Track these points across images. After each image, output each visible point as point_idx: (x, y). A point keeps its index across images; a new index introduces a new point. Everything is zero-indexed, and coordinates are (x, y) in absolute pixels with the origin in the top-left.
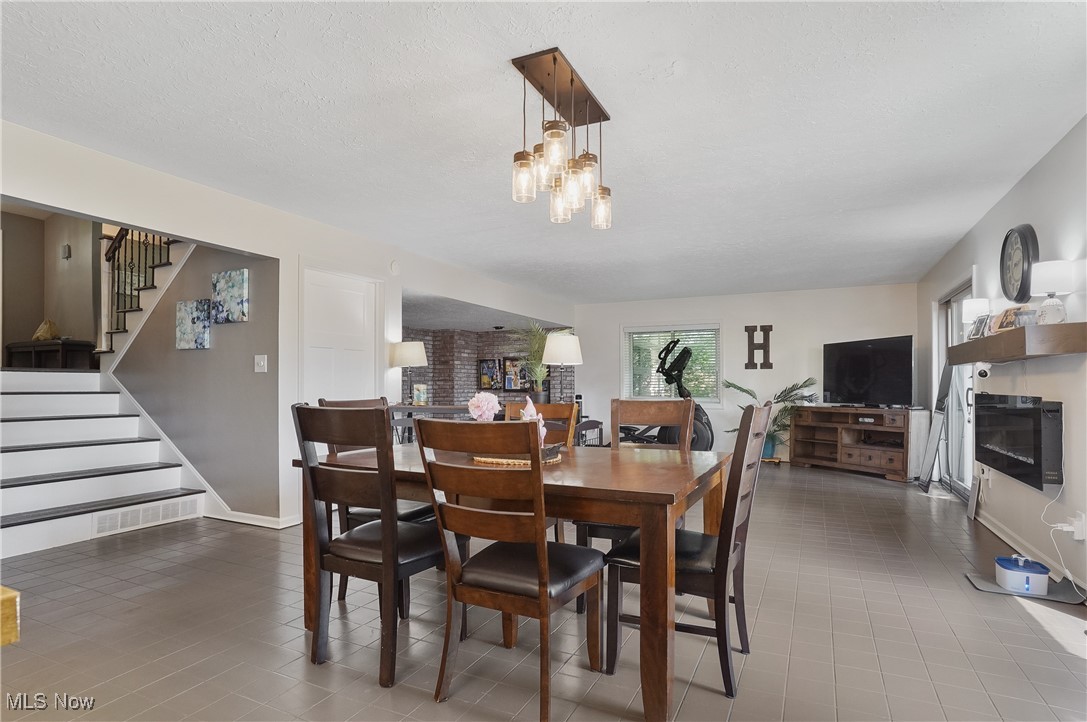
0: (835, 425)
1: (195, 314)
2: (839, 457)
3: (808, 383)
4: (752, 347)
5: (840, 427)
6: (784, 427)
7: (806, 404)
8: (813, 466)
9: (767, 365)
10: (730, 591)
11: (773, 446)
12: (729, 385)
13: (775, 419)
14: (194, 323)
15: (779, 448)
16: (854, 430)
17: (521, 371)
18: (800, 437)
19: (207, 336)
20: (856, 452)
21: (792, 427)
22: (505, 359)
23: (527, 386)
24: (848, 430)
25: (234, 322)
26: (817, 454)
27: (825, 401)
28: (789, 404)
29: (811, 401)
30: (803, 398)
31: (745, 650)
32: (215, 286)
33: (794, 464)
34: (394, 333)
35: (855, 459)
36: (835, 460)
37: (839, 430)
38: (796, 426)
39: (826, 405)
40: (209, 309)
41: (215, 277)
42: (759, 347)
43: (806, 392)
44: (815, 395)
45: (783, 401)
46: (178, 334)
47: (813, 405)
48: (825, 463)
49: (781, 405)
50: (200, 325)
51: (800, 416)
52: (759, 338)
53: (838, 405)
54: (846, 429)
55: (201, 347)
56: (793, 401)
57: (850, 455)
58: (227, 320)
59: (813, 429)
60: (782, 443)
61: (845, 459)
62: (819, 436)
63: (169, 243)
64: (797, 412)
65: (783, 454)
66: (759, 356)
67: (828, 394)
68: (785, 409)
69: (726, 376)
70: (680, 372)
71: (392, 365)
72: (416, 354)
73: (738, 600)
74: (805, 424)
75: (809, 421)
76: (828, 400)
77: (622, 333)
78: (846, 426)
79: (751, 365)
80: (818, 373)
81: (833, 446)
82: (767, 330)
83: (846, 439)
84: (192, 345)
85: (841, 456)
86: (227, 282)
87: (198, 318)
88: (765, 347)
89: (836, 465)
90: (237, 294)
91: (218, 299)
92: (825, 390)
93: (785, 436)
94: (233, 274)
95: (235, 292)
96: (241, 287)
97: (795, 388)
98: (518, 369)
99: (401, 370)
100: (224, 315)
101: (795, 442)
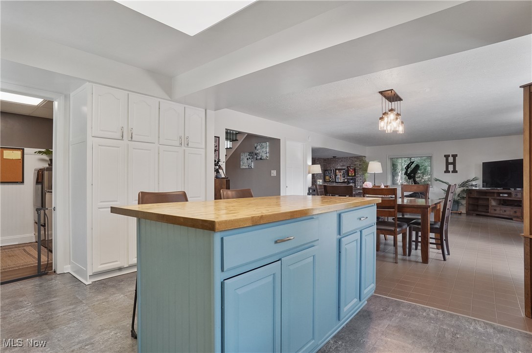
0: (488, 197)
1: (248, 157)
2: (490, 210)
3: (475, 179)
4: (448, 164)
5: (490, 198)
6: (463, 198)
7: (474, 188)
8: (477, 215)
9: (455, 171)
10: (444, 238)
11: (458, 206)
12: (437, 180)
13: (459, 194)
14: (248, 160)
15: (461, 207)
16: (497, 199)
17: (343, 174)
18: (471, 203)
19: (253, 164)
20: (498, 209)
21: (467, 198)
22: (336, 169)
23: (346, 180)
24: (494, 199)
25: (264, 159)
26: (479, 210)
27: (483, 187)
28: (465, 188)
29: (476, 187)
30: (472, 185)
31: (449, 254)
32: (256, 148)
33: (468, 214)
34: (310, 162)
35: (498, 212)
36: (488, 212)
37: (490, 199)
38: (469, 197)
39: (484, 188)
40: (253, 155)
41: (256, 145)
42: (451, 163)
43: (474, 183)
44: (478, 185)
45: (462, 187)
46: (241, 163)
47: (478, 188)
48: (483, 213)
49: (462, 189)
50: (250, 161)
51: (471, 193)
52: (451, 160)
53: (490, 188)
54: (493, 199)
55: (250, 168)
56: (467, 187)
57: (495, 210)
58: (261, 159)
59: (478, 199)
60: (462, 205)
61: (492, 211)
62: (481, 202)
63: (236, 133)
64: (469, 192)
65: (463, 210)
66: (451, 168)
67: (485, 184)
68: (464, 190)
69: (435, 176)
70: (415, 174)
71: (309, 173)
72: (317, 169)
73: (447, 241)
74: (473, 196)
75: (475, 195)
76: (485, 186)
77: (388, 159)
78: (494, 197)
79: (447, 171)
80: (480, 175)
81: (487, 206)
82: (454, 156)
83: (493, 203)
84: (247, 167)
85: (491, 210)
86: (261, 147)
87: (249, 158)
88: (454, 164)
89: (488, 214)
90: (264, 151)
91: (257, 152)
92: (483, 182)
93: (464, 202)
94: (263, 144)
95: (264, 150)
96: (266, 148)
97: (468, 181)
98: (341, 174)
99: (311, 175)
100: (260, 157)
101: (468, 204)
